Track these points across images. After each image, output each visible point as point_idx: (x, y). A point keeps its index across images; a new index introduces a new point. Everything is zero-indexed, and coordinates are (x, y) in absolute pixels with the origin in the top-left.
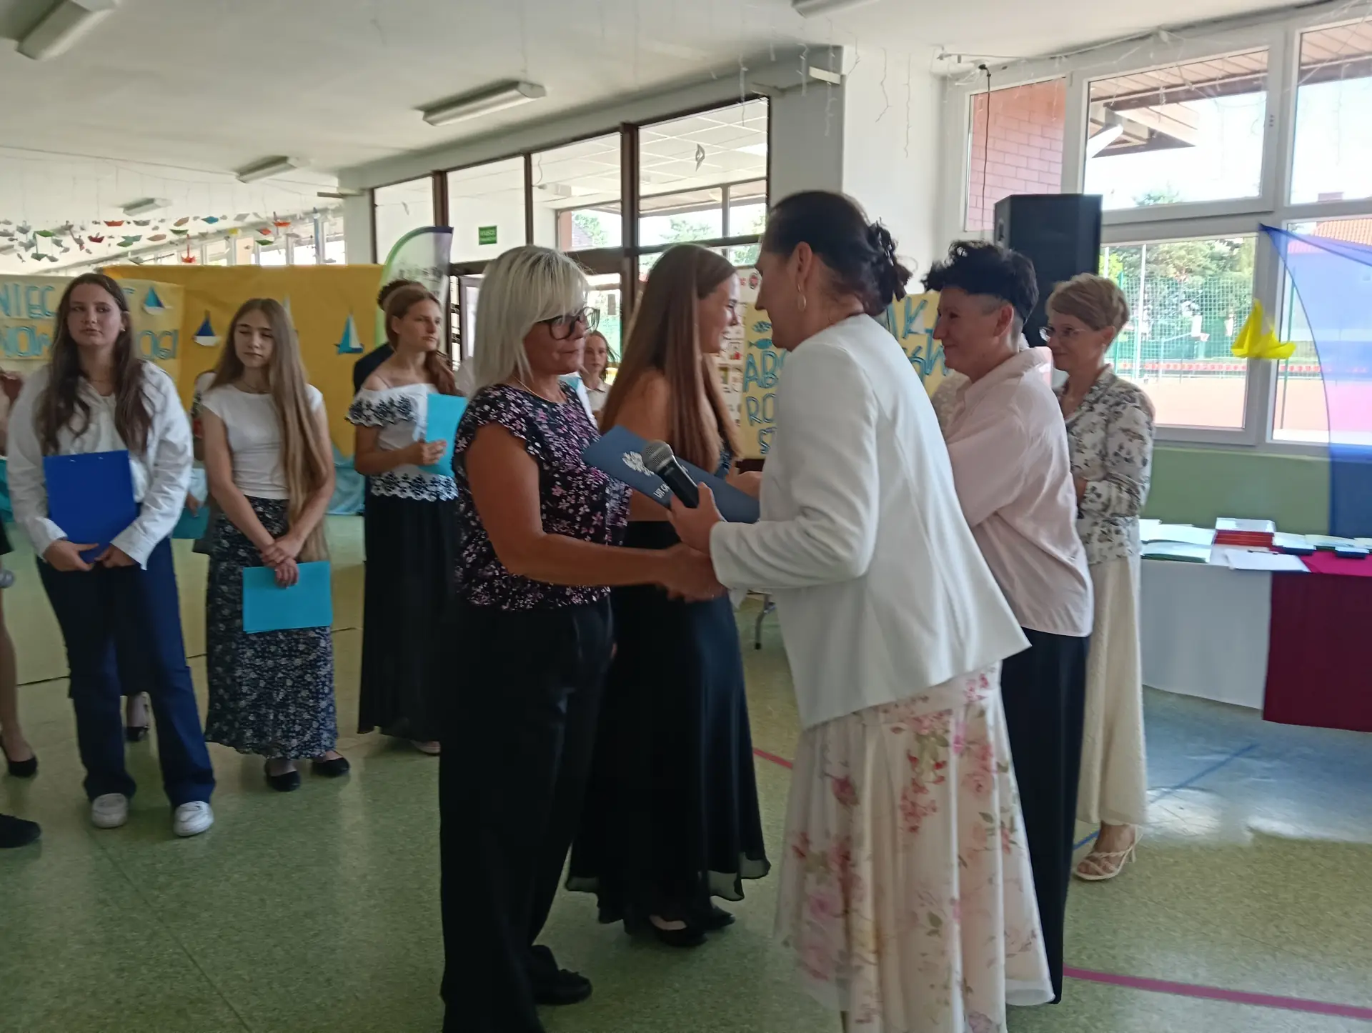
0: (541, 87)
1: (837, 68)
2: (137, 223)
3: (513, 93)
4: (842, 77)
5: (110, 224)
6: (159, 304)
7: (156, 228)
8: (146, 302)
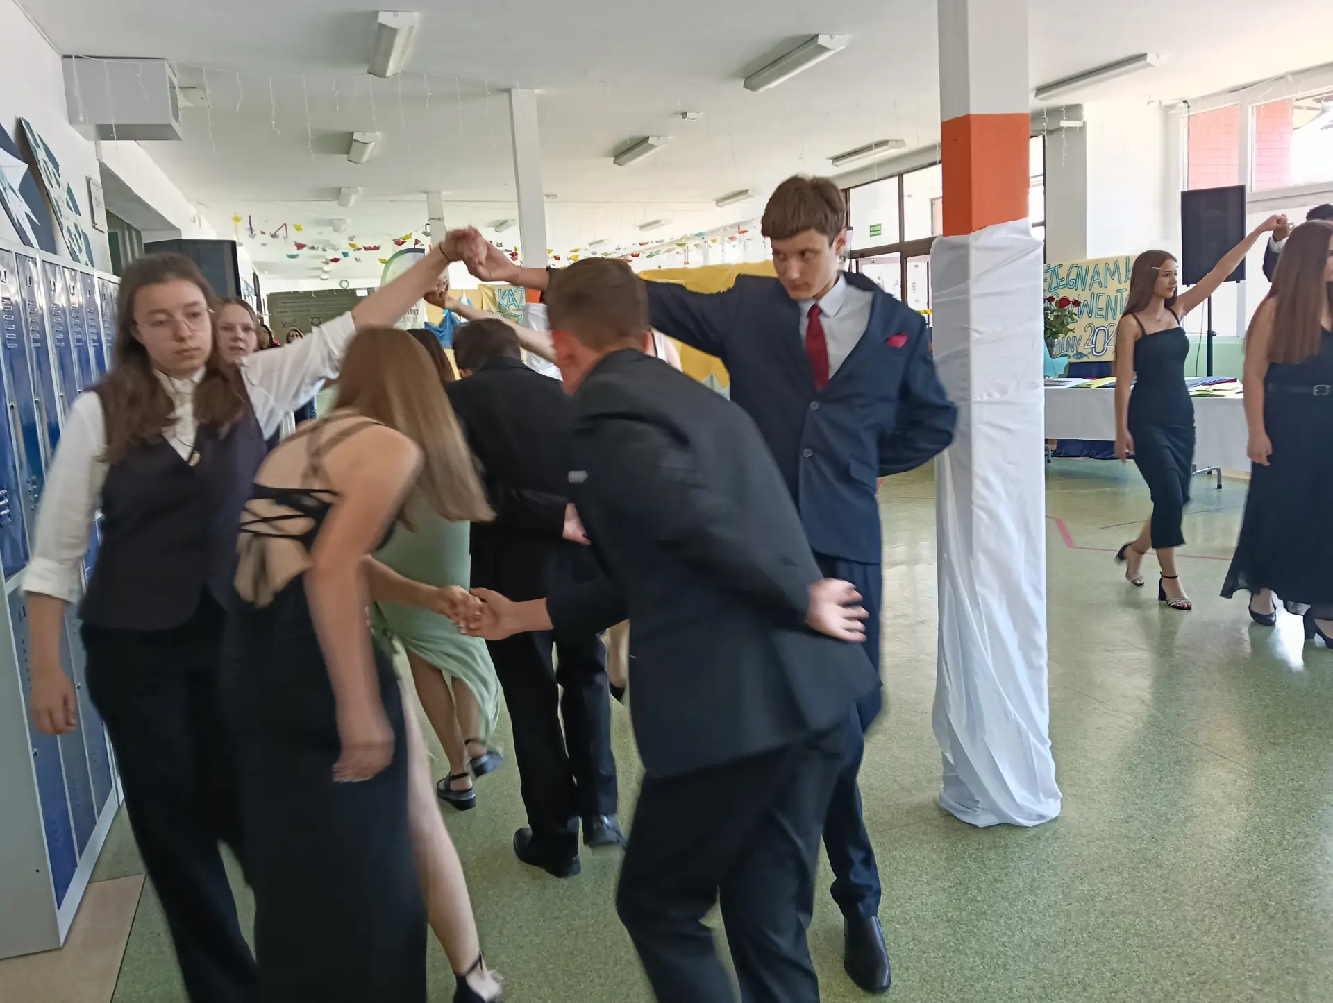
0: (902, 141)
1: (1079, 118)
3: (885, 147)
4: (1084, 123)
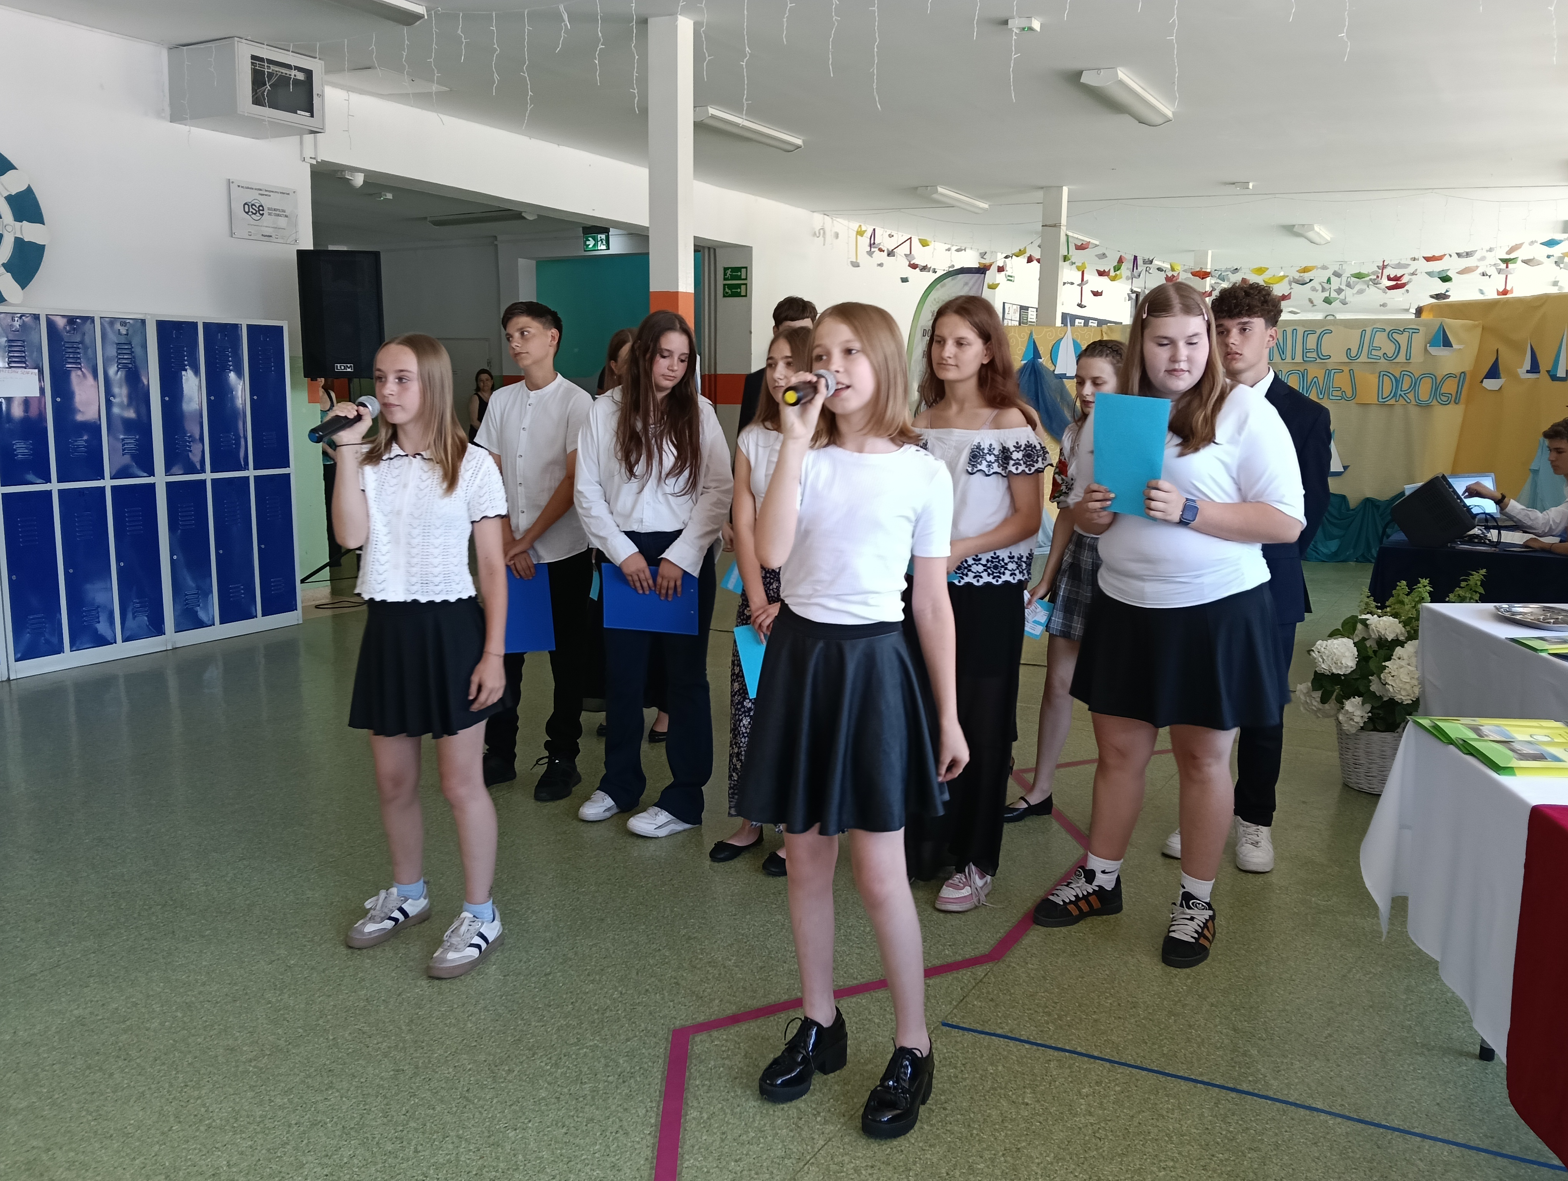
2: (1459, 255)
5: (1428, 259)
6: (1447, 343)
7: (1483, 258)
8: (1433, 343)
